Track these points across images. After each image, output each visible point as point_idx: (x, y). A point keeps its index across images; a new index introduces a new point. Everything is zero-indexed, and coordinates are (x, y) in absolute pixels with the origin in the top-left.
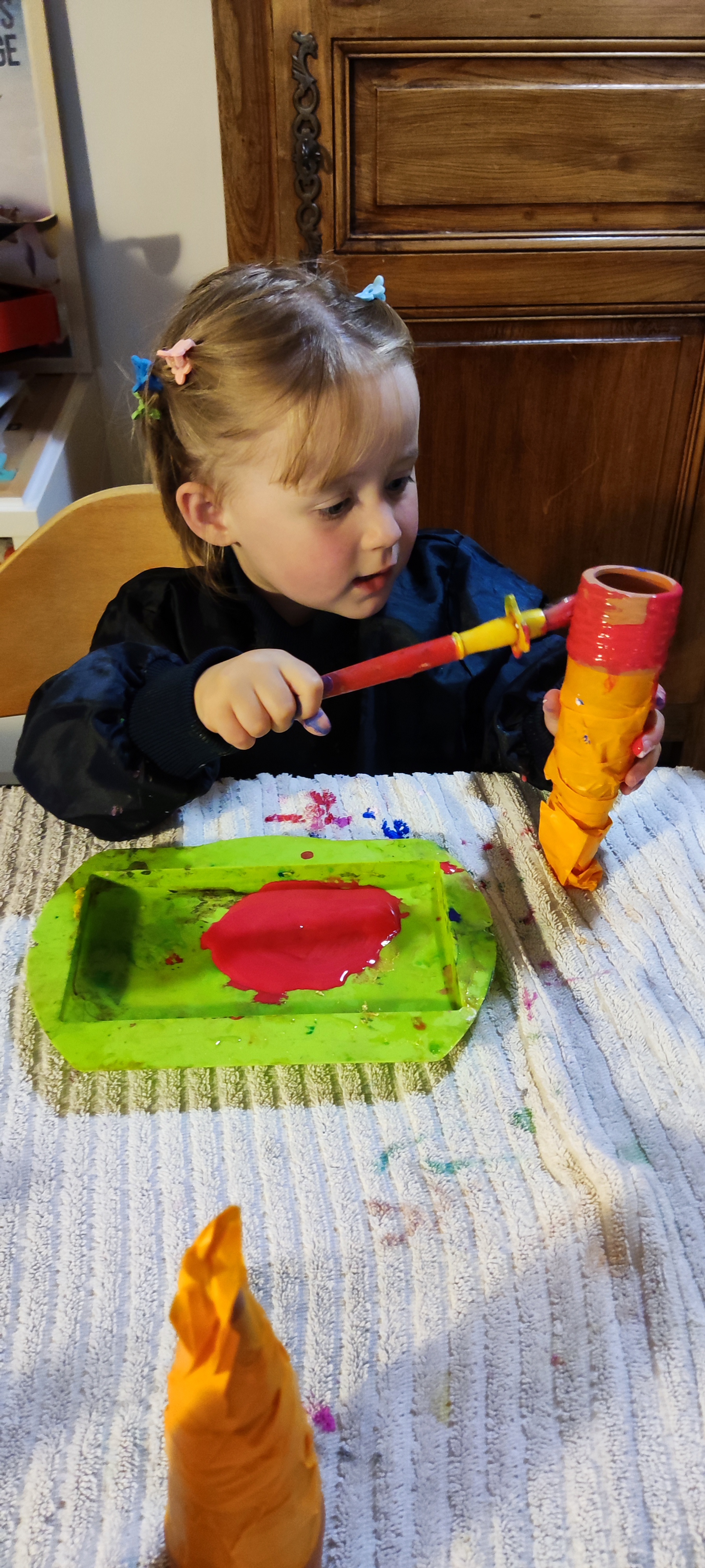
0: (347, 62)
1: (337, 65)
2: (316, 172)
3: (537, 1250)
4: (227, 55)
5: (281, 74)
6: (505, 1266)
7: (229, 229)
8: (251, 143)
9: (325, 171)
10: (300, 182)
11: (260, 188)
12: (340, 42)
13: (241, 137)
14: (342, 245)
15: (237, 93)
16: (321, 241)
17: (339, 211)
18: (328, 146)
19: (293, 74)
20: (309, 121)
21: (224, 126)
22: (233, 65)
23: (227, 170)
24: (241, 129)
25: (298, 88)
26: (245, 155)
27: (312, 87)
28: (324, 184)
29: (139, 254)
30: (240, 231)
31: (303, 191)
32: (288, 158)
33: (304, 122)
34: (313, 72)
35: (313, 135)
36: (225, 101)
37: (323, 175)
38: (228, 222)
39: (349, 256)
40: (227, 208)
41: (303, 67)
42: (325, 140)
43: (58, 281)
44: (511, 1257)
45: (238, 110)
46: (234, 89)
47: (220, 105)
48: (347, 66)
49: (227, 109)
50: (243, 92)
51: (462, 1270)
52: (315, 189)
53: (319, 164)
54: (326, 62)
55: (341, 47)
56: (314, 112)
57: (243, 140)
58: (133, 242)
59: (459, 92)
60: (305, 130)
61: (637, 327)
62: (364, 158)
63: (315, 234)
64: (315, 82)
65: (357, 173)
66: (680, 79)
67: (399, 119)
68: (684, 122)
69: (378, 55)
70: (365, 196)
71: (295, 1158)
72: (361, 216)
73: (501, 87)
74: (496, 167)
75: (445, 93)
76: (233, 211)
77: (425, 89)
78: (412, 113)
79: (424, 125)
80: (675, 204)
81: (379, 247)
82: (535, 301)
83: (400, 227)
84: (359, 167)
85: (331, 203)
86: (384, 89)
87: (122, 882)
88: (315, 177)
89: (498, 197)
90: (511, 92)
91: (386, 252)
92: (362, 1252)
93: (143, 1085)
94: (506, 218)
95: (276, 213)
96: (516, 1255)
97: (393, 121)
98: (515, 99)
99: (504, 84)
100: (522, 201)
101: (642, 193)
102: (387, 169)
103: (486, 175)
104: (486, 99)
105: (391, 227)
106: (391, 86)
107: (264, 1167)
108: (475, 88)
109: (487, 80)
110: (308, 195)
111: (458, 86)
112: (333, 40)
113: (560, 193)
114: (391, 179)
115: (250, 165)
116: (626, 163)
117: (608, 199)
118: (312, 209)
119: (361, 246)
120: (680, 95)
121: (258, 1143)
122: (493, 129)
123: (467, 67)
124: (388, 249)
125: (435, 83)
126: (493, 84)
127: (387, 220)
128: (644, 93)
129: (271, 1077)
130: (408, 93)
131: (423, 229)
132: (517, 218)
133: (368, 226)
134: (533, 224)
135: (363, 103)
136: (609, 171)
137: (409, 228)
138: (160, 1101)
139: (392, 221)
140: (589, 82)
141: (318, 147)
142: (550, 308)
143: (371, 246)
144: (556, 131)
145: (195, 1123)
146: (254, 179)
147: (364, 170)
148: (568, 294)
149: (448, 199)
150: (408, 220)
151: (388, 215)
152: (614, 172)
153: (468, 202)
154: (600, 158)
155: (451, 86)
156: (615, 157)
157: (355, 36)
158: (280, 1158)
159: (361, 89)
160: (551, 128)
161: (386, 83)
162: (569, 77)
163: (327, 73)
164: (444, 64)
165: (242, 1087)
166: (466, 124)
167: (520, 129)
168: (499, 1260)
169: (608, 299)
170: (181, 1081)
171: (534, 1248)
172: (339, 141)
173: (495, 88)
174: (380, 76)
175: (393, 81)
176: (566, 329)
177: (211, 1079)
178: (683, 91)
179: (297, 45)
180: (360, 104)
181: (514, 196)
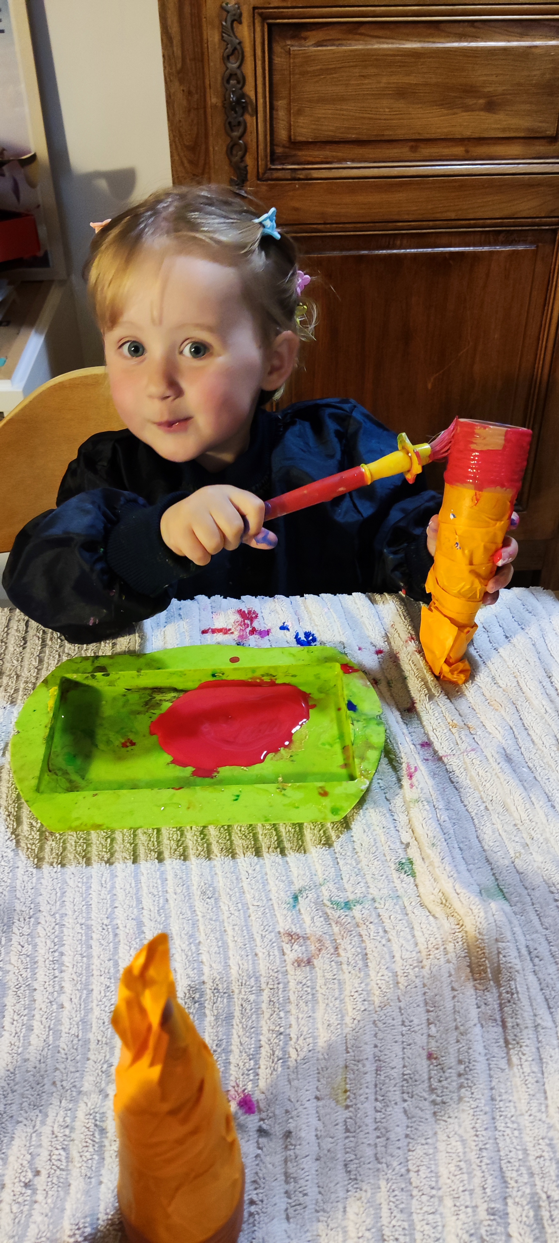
0: (266, 26)
1: (258, 29)
2: (242, 115)
3: (417, 969)
4: (169, 22)
5: (213, 37)
6: (391, 982)
7: (173, 162)
8: (190, 93)
9: (249, 114)
10: (230, 123)
11: (198, 128)
12: (260, 11)
13: (182, 88)
14: (264, 173)
15: (178, 52)
16: (247, 171)
17: (261, 147)
18: (252, 94)
19: (223, 37)
20: (236, 74)
21: (168, 79)
22: (175, 29)
23: (170, 115)
24: (181, 81)
25: (227, 48)
26: (185, 103)
27: (238, 47)
28: (248, 125)
29: (103, 184)
30: (182, 163)
31: (232, 131)
32: (219, 104)
33: (232, 76)
34: (238, 34)
35: (239, 86)
36: (168, 59)
37: (247, 117)
38: (172, 156)
39: (269, 182)
40: (171, 145)
41: (231, 31)
42: (249, 90)
43: (38, 206)
44: (396, 975)
45: (179, 66)
46: (175, 49)
47: (164, 62)
48: (266, 30)
49: (170, 65)
50: (183, 52)
51: (356, 985)
52: (241, 130)
53: (244, 109)
54: (249, 26)
55: (261, 15)
56: (239, 67)
57: (183, 91)
58: (99, 175)
59: (356, 50)
60: (233, 82)
61: (501, 238)
62: (281, 104)
63: (242, 165)
64: (240, 43)
65: (275, 116)
66: (534, 38)
67: (308, 72)
68: (537, 72)
69: (291, 21)
70: (282, 134)
71: (224, 899)
72: (279, 150)
73: (390, 46)
74: (387, 110)
75: (346, 51)
76: (176, 147)
77: (329, 48)
78: (319, 67)
79: (328, 77)
80: (531, 138)
81: (293, 175)
82: (420, 217)
83: (310, 159)
84: (277, 110)
85: (255, 140)
86: (296, 48)
87: (86, 682)
88: (241, 119)
89: (389, 134)
90: (399, 50)
91: (299, 179)
92: (277, 972)
93: (104, 843)
94: (395, 151)
95: (211, 149)
96: (400, 973)
97: (303, 74)
98: (401, 55)
99: (392, 43)
100: (407, 137)
101: (504, 130)
102: (299, 112)
103: (378, 117)
104: (378, 55)
105: (303, 159)
106: (301, 46)
107: (200, 907)
108: (369, 47)
109: (378, 40)
110: (236, 134)
111: (355, 45)
112: (254, 8)
113: (439, 130)
114: (302, 120)
115: (189, 111)
116: (491, 106)
117: (477, 135)
118: (239, 144)
119: (280, 174)
120: (533, 50)
121: (195, 888)
122: (384, 80)
123: (362, 30)
124: (301, 177)
125: (337, 43)
126: (383, 43)
127: (300, 153)
128: (505, 49)
129: (205, 835)
130: (315, 51)
131: (329, 160)
132: (405, 151)
133: (285, 159)
134: (417, 155)
135: (279, 59)
136: (477, 113)
137: (318, 160)
138: (117, 855)
139: (303, 154)
140: (460, 41)
141: (243, 95)
142: (431, 223)
143: (288, 175)
144: (434, 80)
145: (145, 872)
146: (192, 121)
147: (281, 114)
148: (446, 212)
149: (349, 136)
150: (316, 153)
151: (300, 150)
152: (482, 113)
153: (365, 138)
154: (470, 102)
155: (350, 45)
156: (482, 101)
157: (271, 6)
158: (213, 899)
159: (278, 49)
160: (431, 78)
161: (297, 44)
162: (445, 37)
163: (250, 36)
164: (344, 27)
165: (182, 844)
166: (363, 76)
167: (407, 80)
168: (386, 978)
169: (478, 215)
170: (134, 839)
171: (414, 968)
172: (260, 90)
173: (385, 46)
174: (293, 37)
175: (303, 42)
176: (444, 240)
177: (158, 837)
178: (536, 47)
179: (225, 13)
180: (277, 60)
181: (400, 134)
